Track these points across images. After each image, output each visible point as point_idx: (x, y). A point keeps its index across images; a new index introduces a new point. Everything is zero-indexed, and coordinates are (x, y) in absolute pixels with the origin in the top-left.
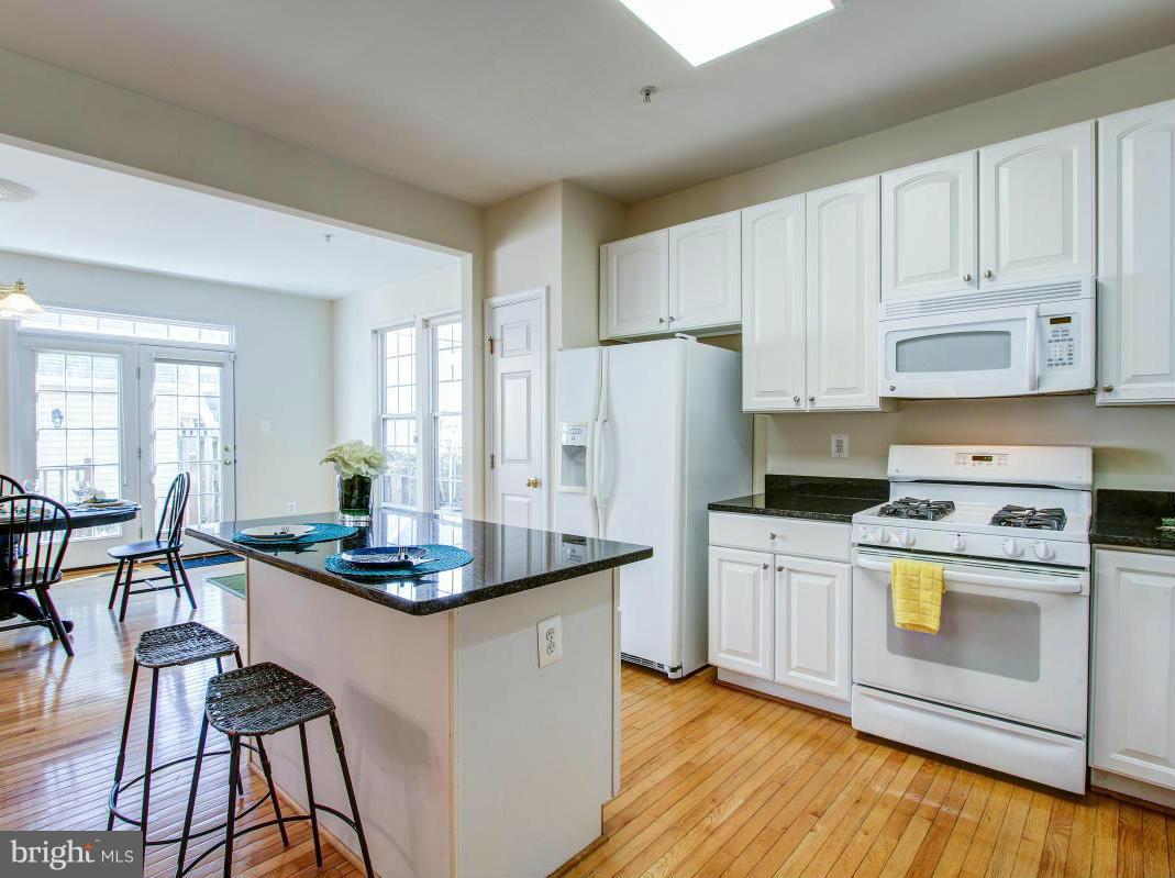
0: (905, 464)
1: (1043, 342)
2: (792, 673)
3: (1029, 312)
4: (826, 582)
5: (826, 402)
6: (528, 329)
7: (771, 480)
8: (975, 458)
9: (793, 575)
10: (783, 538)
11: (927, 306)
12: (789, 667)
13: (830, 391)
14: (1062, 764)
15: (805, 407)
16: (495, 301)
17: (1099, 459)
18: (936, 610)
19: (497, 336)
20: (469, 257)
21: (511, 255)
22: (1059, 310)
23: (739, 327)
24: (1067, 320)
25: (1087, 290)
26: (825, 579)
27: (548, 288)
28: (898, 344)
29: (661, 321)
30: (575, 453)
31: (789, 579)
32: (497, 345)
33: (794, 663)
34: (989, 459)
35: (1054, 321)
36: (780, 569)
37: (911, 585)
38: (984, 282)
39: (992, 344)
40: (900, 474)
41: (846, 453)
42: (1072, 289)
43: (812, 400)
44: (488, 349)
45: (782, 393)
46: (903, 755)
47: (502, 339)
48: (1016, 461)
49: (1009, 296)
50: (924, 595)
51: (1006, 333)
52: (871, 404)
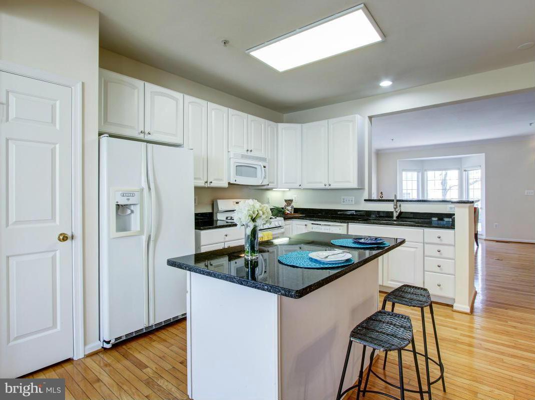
3: (261, 164)
5: (214, 184)
8: (236, 203)
15: (208, 185)
24: (265, 167)
28: (237, 166)
29: (142, 132)
39: (253, 170)
41: (197, 203)
42: (266, 160)
43: (211, 183)
47: (7, 105)
49: (256, 158)
51: (256, 168)
52: (226, 185)
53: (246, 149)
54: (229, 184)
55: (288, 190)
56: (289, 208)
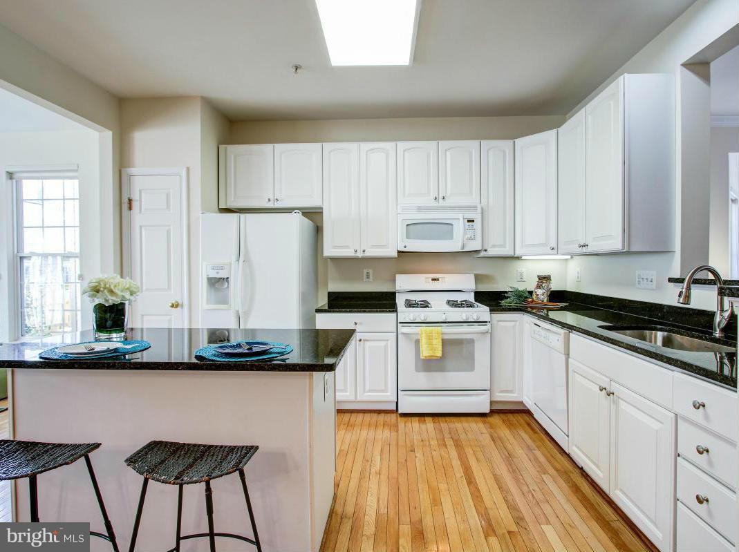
0: (404, 283)
1: (465, 230)
2: (366, 394)
3: (460, 216)
4: (383, 344)
5: (370, 253)
6: (168, 195)
7: (330, 295)
8: (433, 280)
9: (366, 342)
10: (361, 324)
11: (420, 209)
12: (364, 392)
13: (373, 247)
14: (481, 403)
15: (360, 255)
16: (133, 171)
17: (478, 278)
18: (440, 348)
19: (135, 197)
20: (110, 133)
21: (145, 140)
22: (471, 217)
23: (322, 208)
24: (473, 221)
25: (479, 210)
26: (382, 342)
27: (188, 169)
28: (408, 225)
29: (269, 200)
30: (217, 283)
31: (364, 344)
32: (135, 205)
33: (367, 388)
34: (438, 280)
35: (469, 221)
36: (360, 340)
37: (430, 338)
38: (441, 200)
39: (444, 229)
40: (402, 288)
41: (371, 279)
42: (474, 208)
43: (364, 251)
44: (125, 206)
45: (347, 247)
46: (423, 418)
47: (140, 201)
48: (449, 281)
49: (453, 209)
50: (435, 342)
51: (452, 225)
52: (395, 254)
53: (433, 194)
54: (399, 252)
55: (569, 257)
56: (540, 292)
